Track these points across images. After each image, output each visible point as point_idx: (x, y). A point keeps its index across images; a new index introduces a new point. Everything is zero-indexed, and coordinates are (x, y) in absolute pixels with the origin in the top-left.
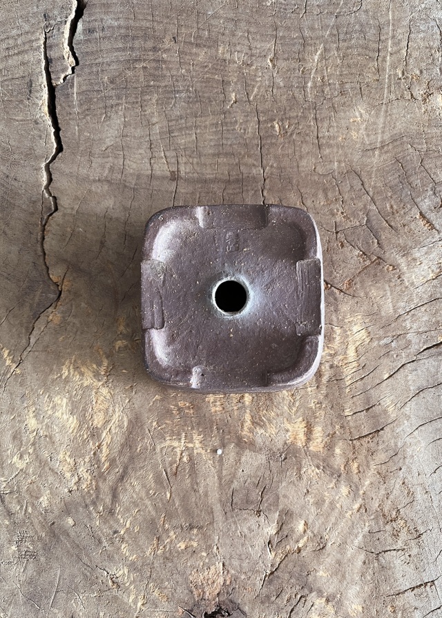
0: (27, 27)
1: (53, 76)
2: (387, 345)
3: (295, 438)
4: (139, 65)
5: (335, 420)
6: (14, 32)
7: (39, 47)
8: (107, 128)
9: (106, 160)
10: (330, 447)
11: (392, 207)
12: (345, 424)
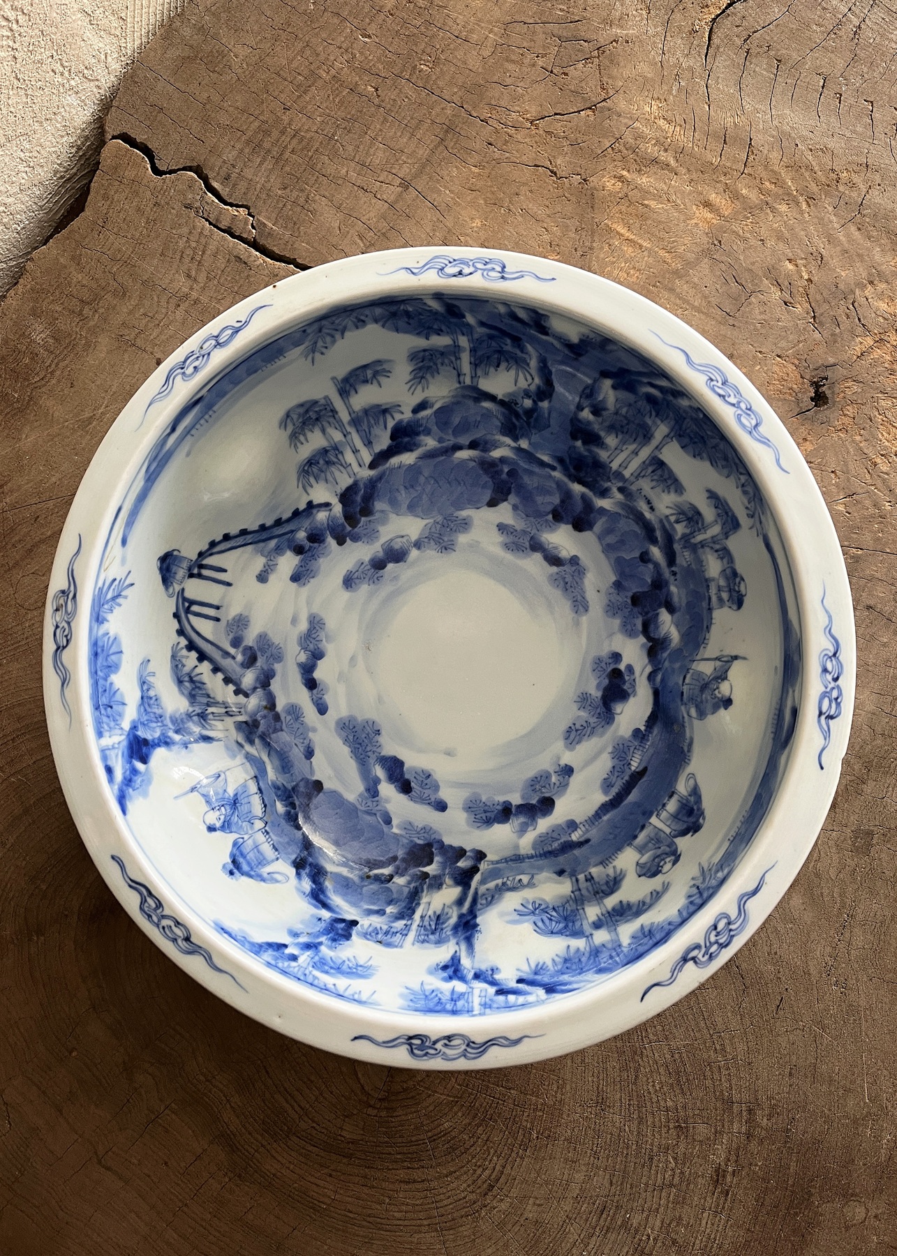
0: (185, 230)
1: (245, 235)
2: (679, 90)
3: (708, 223)
4: (287, 154)
5: (715, 177)
6: (181, 244)
7: (211, 230)
8: (322, 218)
9: (349, 236)
10: (736, 196)
11: (561, 10)
12: (724, 170)
